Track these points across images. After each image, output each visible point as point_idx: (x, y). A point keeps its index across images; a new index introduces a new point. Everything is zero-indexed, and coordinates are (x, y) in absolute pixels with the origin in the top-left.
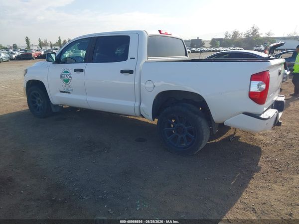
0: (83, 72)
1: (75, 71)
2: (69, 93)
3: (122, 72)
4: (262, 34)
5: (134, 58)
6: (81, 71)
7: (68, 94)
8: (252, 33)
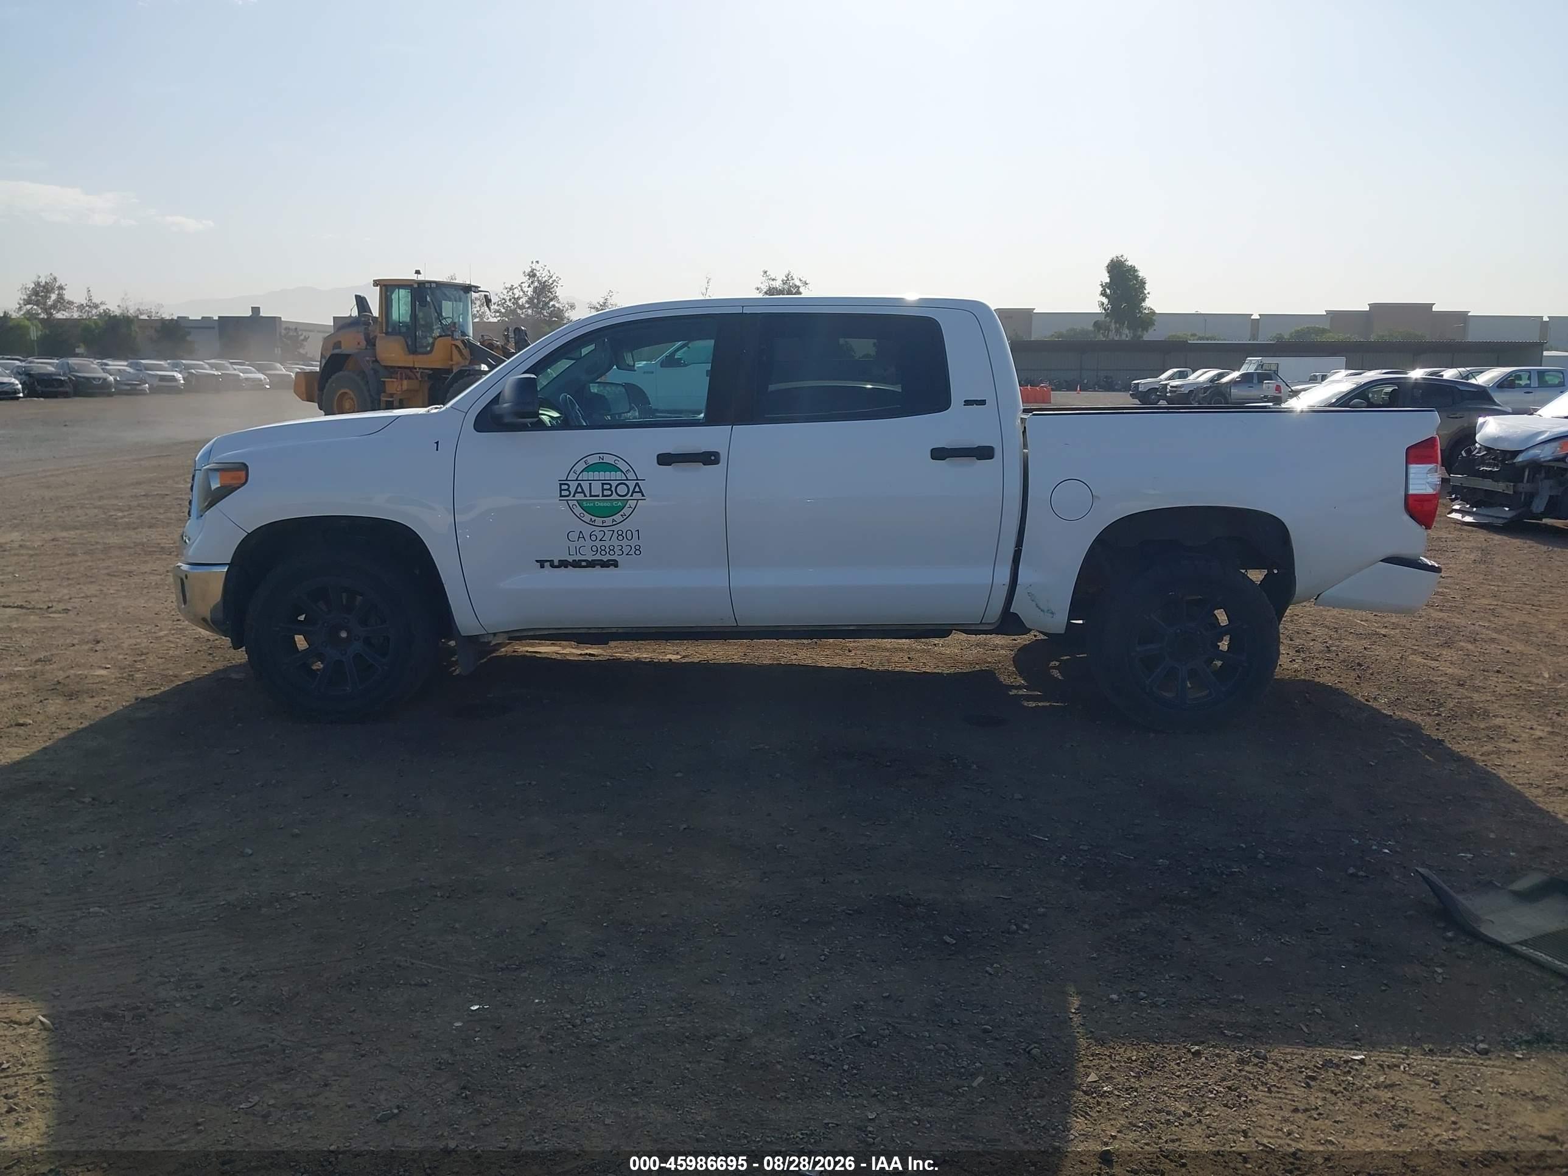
0: (716, 462)
1: (665, 459)
2: (615, 564)
3: (939, 454)
4: (572, 307)
5: (982, 402)
6: (709, 458)
7: (598, 571)
8: (530, 301)
